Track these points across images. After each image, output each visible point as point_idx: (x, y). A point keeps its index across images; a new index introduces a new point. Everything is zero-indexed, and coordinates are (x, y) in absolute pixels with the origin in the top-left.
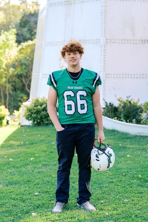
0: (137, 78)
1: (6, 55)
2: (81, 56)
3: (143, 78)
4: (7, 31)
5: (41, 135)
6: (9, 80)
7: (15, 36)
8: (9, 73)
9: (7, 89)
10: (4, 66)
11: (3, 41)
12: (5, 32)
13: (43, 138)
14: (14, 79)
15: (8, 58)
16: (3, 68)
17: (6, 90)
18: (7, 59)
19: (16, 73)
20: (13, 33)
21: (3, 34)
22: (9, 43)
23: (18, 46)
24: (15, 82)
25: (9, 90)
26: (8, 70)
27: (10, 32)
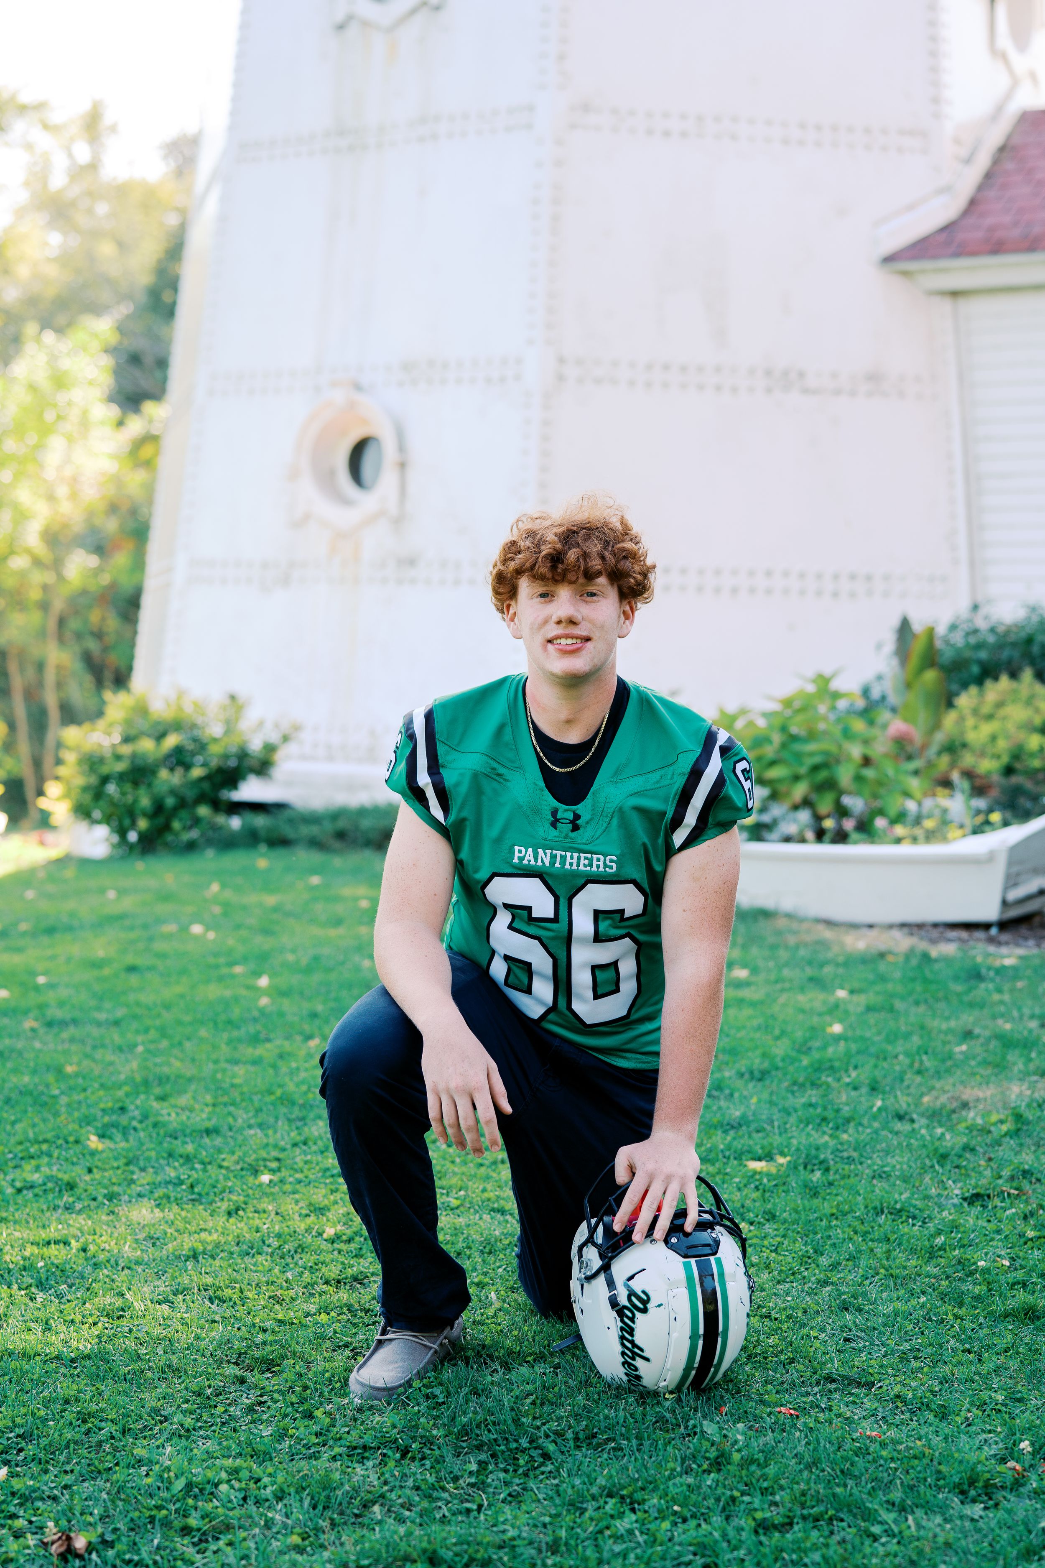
0: (735, 591)
1: (50, 474)
2: (627, 616)
3: (769, 591)
4: (60, 331)
5: (122, 892)
6: (62, 622)
7: (107, 361)
8: (61, 577)
9: (50, 677)
10: (32, 538)
11: (32, 388)
12: (49, 337)
13: (128, 904)
14: (95, 617)
15: (62, 491)
16: (29, 551)
17: (40, 684)
18: (51, 498)
19: (106, 579)
20: (95, 346)
21: (30, 348)
22: (70, 404)
23: (120, 423)
24: (99, 635)
25: (59, 685)
26: (57, 565)
27: (78, 336)
